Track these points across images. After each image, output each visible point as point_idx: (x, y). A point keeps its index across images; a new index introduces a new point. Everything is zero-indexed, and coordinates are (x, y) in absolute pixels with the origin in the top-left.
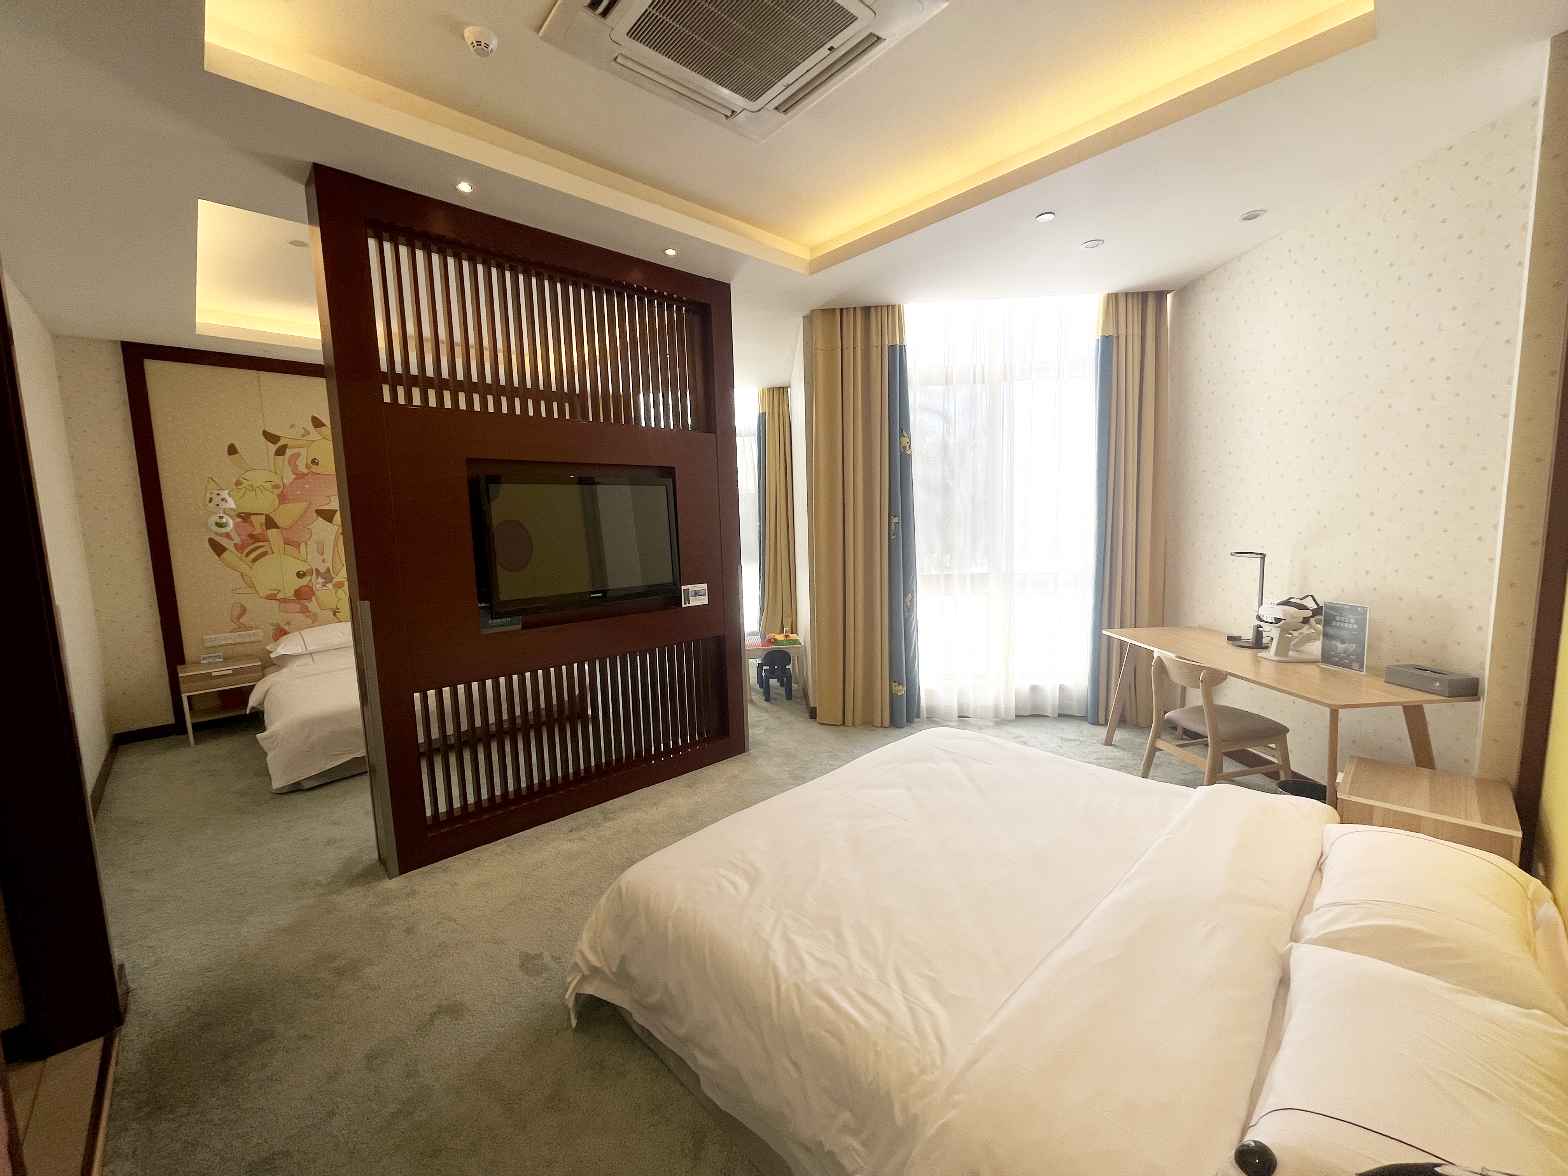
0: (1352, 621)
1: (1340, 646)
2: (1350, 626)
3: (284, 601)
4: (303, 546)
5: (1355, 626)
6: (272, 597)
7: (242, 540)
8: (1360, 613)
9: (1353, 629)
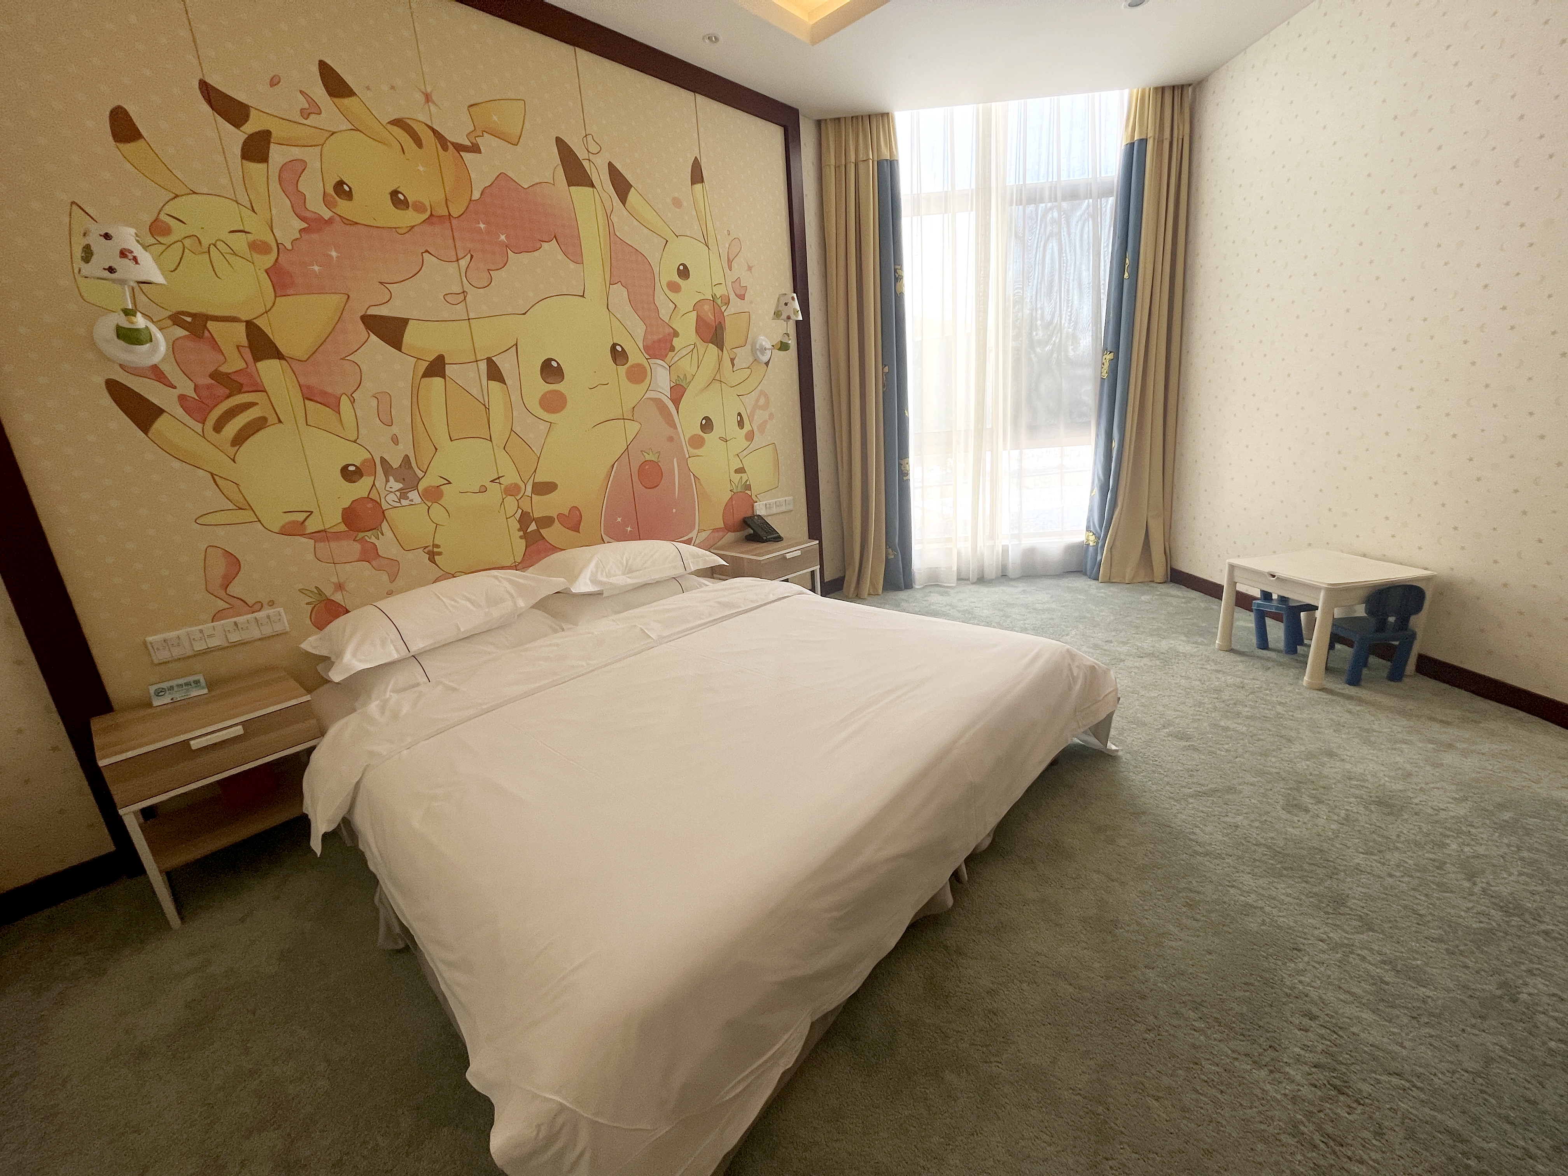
3: (322, 536)
4: (345, 402)
6: (294, 530)
7: (196, 388)
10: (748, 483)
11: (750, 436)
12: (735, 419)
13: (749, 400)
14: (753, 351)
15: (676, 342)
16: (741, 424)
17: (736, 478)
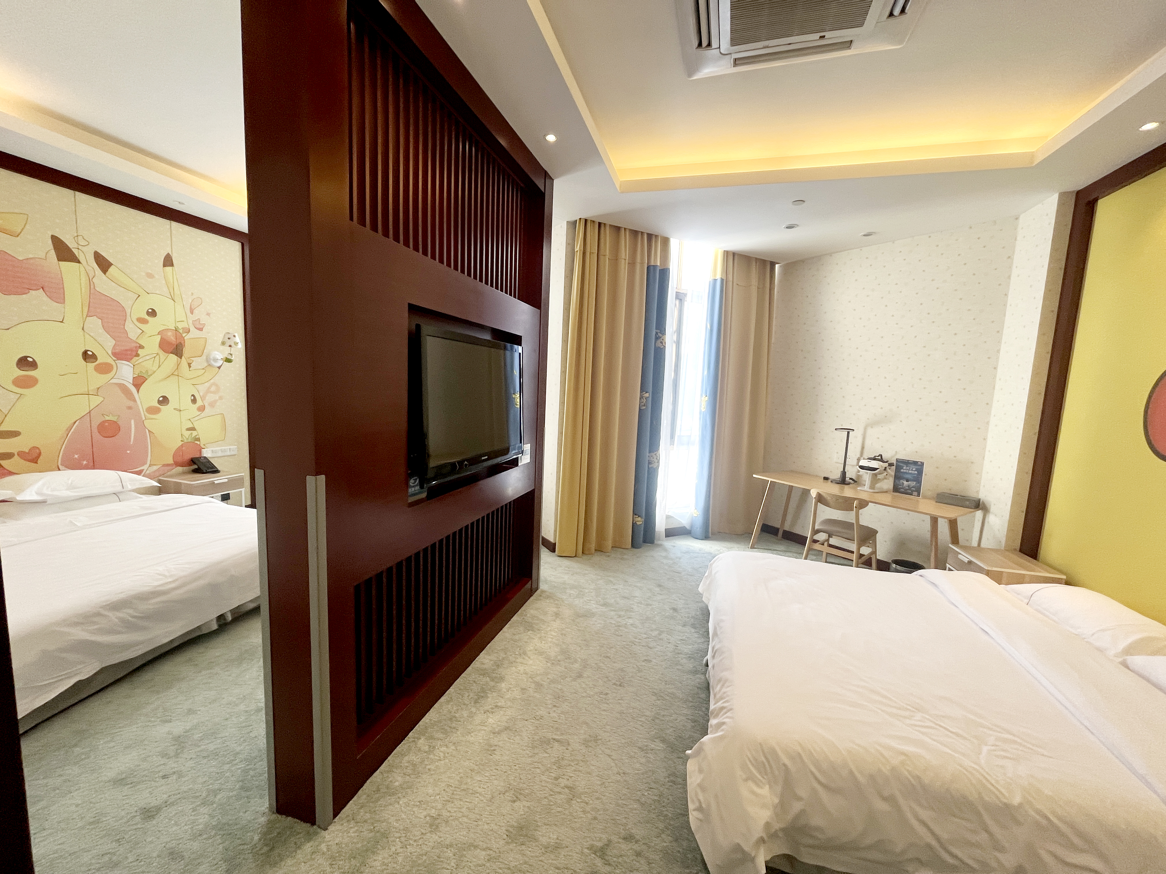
0: (914, 469)
1: (905, 483)
2: (913, 472)
5: (916, 472)
8: (919, 466)
9: (914, 474)
10: (197, 437)
11: (202, 409)
12: (189, 398)
13: (202, 389)
14: (208, 360)
15: (140, 351)
16: (194, 401)
17: (187, 434)
